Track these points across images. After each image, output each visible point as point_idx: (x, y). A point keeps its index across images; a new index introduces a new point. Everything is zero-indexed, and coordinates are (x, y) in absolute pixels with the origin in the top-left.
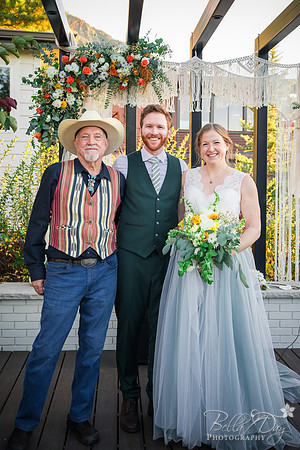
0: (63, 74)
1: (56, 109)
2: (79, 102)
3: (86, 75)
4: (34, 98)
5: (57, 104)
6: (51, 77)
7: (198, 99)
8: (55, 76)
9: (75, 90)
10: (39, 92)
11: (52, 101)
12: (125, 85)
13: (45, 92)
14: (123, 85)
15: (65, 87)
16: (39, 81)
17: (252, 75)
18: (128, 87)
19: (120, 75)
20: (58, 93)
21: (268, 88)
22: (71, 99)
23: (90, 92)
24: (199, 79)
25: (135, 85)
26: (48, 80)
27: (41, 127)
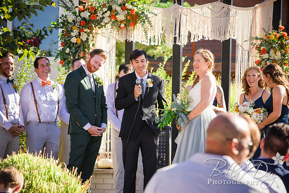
0: (79, 19)
1: (73, 44)
5: (74, 40)
8: (73, 21)
9: (86, 30)
11: (71, 38)
12: (123, 25)
13: (66, 32)
15: (79, 28)
16: (63, 24)
19: (118, 20)
20: (75, 32)
22: (84, 37)
25: (129, 26)
26: (68, 23)
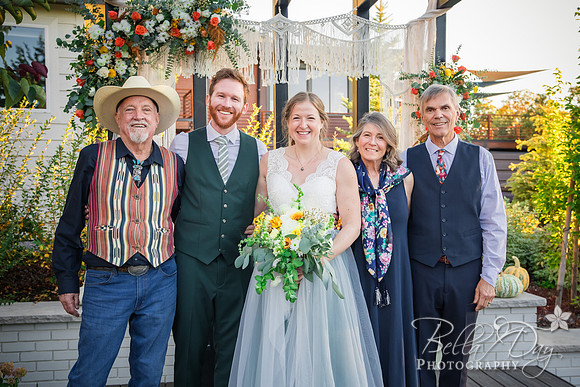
0: (110, 35)
1: (103, 80)
2: (132, 71)
3: (141, 37)
4: (73, 65)
5: (104, 72)
6: (94, 37)
7: (283, 68)
8: (100, 38)
9: (126, 55)
10: (80, 57)
11: (97, 70)
12: (191, 49)
13: (88, 58)
14: (188, 49)
15: (113, 51)
16: (79, 44)
17: (350, 38)
18: (195, 52)
19: (184, 37)
20: (104, 59)
21: (369, 55)
22: (121, 67)
23: (147, 58)
24: (284, 43)
25: (204, 48)
26: (90, 42)
27: (83, 102)
